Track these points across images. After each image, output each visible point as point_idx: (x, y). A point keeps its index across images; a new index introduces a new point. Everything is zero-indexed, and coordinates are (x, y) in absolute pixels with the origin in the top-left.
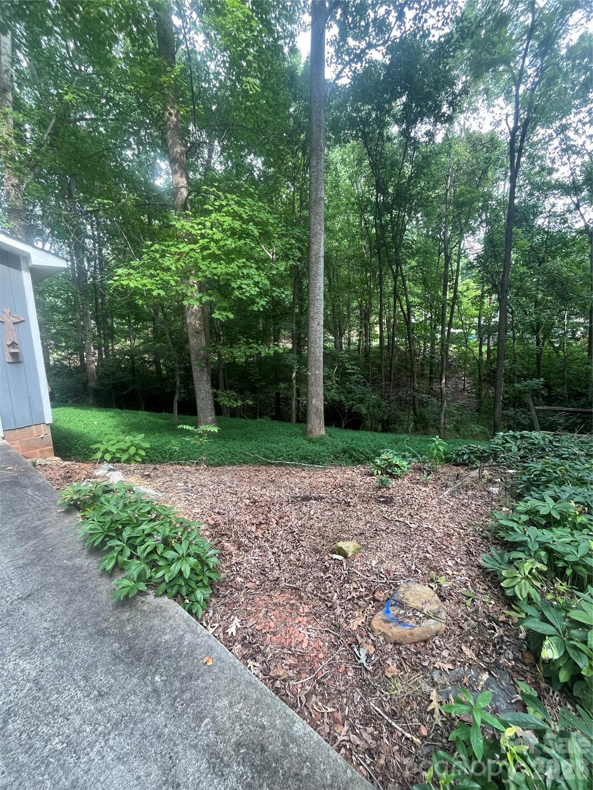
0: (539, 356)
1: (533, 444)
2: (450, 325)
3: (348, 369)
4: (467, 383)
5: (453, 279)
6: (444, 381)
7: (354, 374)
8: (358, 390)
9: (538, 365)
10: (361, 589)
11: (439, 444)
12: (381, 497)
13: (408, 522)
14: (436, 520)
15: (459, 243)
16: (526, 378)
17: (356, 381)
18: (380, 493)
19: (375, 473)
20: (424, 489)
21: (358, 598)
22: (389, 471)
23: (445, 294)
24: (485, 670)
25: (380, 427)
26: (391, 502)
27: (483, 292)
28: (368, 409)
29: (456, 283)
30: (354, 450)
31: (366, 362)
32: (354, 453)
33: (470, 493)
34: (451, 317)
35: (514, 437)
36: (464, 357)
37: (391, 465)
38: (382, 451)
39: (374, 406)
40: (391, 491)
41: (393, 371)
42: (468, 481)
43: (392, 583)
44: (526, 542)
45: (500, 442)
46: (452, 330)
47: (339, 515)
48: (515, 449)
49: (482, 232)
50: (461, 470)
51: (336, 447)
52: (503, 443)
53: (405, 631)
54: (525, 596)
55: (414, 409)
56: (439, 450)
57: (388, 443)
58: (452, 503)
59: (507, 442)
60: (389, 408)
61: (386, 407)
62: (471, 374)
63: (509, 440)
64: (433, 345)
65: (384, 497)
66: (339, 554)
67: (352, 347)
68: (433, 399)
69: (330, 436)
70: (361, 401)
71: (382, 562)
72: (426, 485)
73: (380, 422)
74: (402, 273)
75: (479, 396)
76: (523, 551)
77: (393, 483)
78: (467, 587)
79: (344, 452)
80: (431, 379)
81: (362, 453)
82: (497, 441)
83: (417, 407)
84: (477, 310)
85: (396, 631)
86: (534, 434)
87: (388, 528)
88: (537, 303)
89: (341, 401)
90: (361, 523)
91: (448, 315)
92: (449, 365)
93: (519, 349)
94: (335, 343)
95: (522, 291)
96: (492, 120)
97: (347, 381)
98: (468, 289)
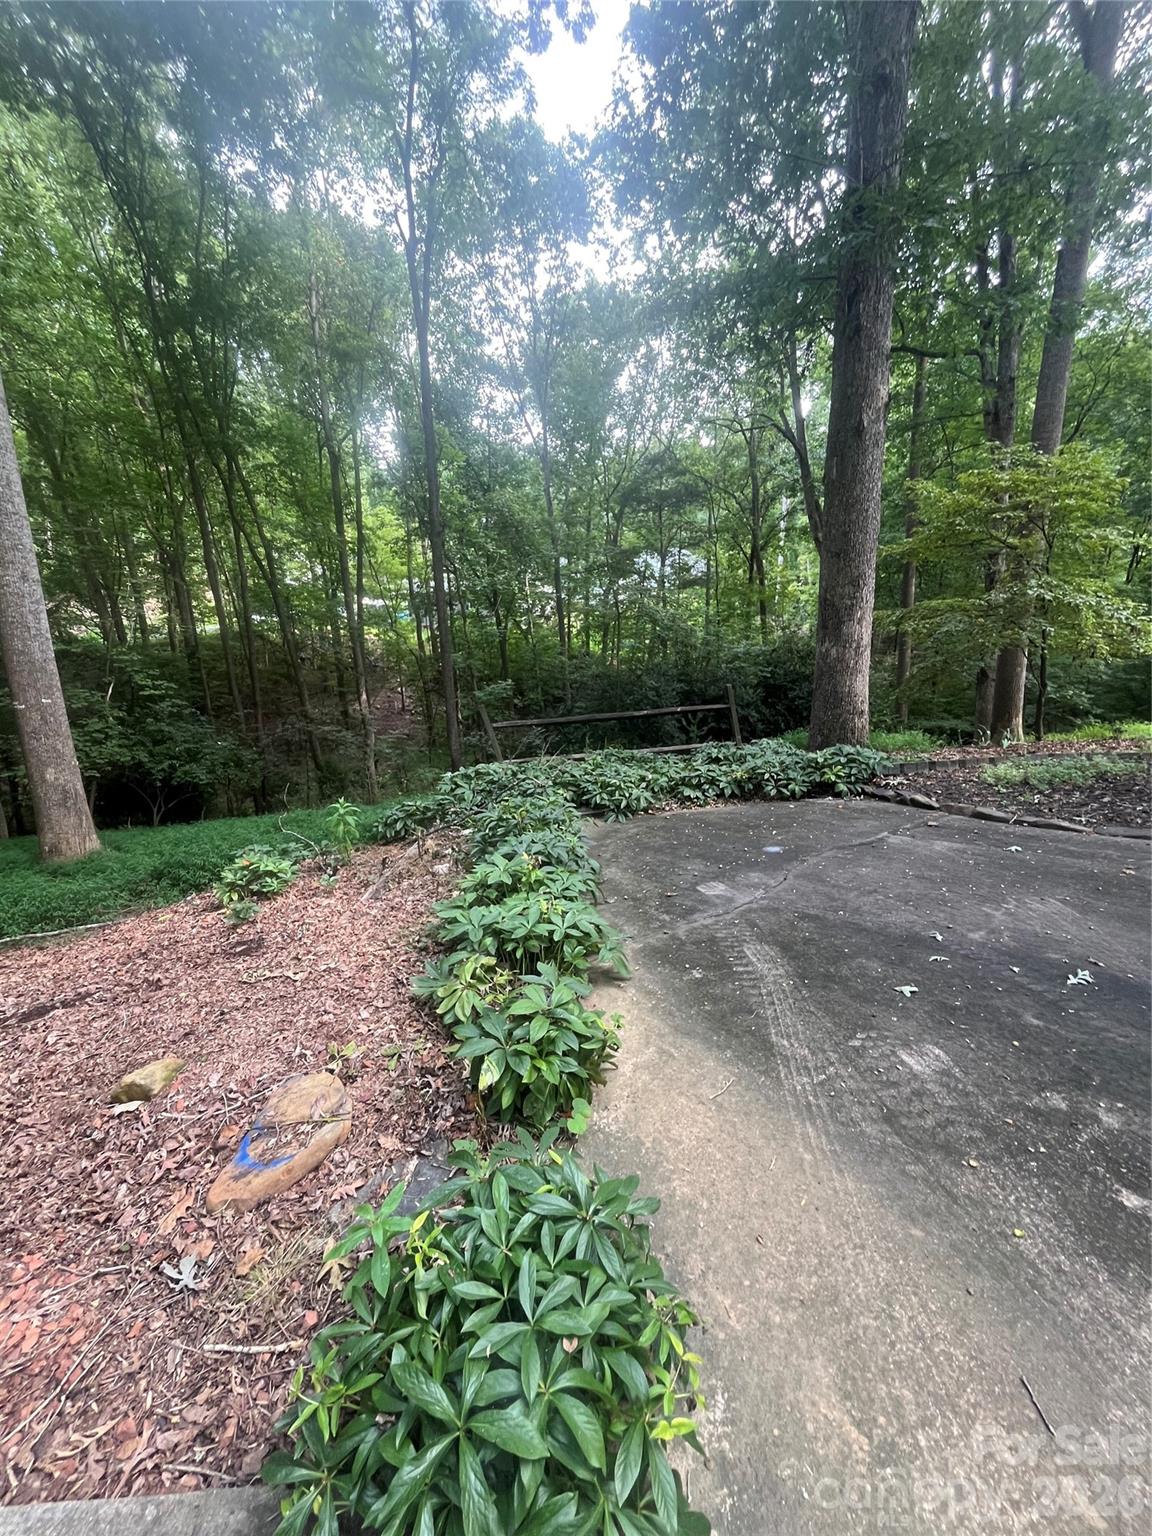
0: (503, 642)
1: (493, 782)
2: (361, 590)
3: (143, 688)
4: (405, 696)
5: (351, 503)
6: (364, 697)
7: (162, 698)
8: (182, 734)
9: (502, 659)
10: (187, 1145)
11: (347, 813)
12: (239, 944)
13: (290, 974)
14: (345, 950)
15: (352, 432)
16: (490, 680)
17: (171, 714)
18: (234, 938)
19: (226, 899)
20: (325, 902)
21: (180, 1166)
22: (255, 887)
23: (341, 531)
24: (413, 1154)
25: (249, 804)
26: (260, 946)
27: (409, 533)
28: (211, 772)
29: (359, 512)
30: (183, 866)
31: (192, 670)
32: (183, 872)
33: (405, 884)
34: (360, 576)
35: (466, 777)
36: (394, 649)
37: (257, 875)
38: (240, 852)
39: (224, 764)
40: (259, 926)
41: (258, 685)
42: (403, 864)
43: (255, 1100)
44: (466, 933)
45: (448, 788)
46: (366, 601)
47: (132, 1016)
48: (468, 795)
49: (390, 422)
50: (394, 850)
51: (134, 870)
52: (452, 790)
53: (275, 1172)
54: (468, 1012)
55: (315, 758)
56: (346, 824)
57: (262, 834)
58: (374, 912)
59: (458, 786)
60: (261, 763)
61: (254, 761)
62: (411, 681)
63: (460, 783)
64: (336, 629)
65: (244, 943)
66: (131, 1100)
67: (152, 638)
68: (344, 733)
69: (118, 849)
70: (193, 756)
71: (232, 1069)
72: (329, 893)
73: (246, 795)
74: (240, 474)
75: (428, 717)
76: (464, 949)
77: (264, 909)
78: (392, 1041)
79: (158, 875)
80: (342, 695)
81: (202, 868)
82: (444, 787)
83: (319, 752)
84: (402, 564)
85: (259, 1183)
86: (494, 766)
87: (248, 1000)
88: (490, 559)
89: (140, 764)
90: (187, 1013)
91: (353, 571)
92: (372, 668)
93: (474, 634)
94: (102, 627)
95: (465, 538)
96: (377, 207)
97: (148, 715)
98: (383, 525)
